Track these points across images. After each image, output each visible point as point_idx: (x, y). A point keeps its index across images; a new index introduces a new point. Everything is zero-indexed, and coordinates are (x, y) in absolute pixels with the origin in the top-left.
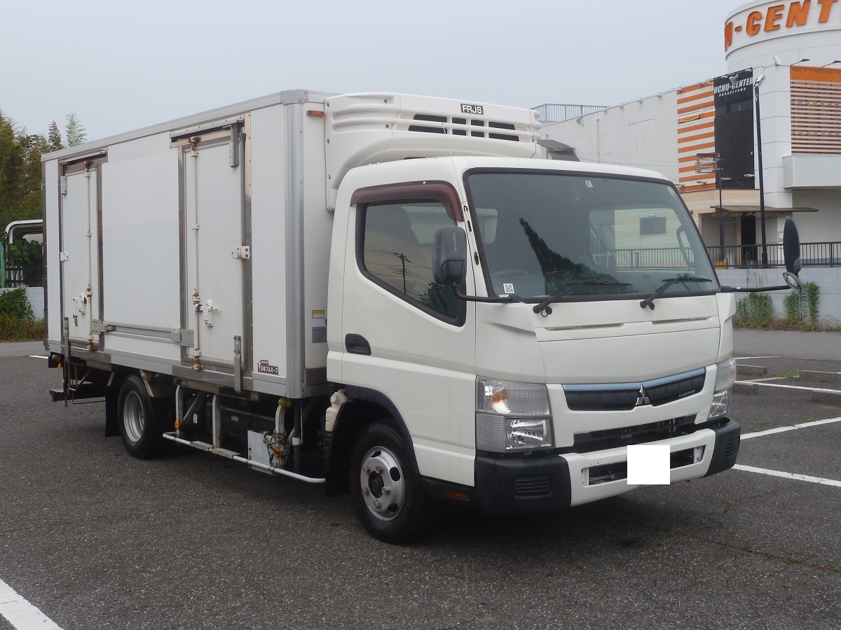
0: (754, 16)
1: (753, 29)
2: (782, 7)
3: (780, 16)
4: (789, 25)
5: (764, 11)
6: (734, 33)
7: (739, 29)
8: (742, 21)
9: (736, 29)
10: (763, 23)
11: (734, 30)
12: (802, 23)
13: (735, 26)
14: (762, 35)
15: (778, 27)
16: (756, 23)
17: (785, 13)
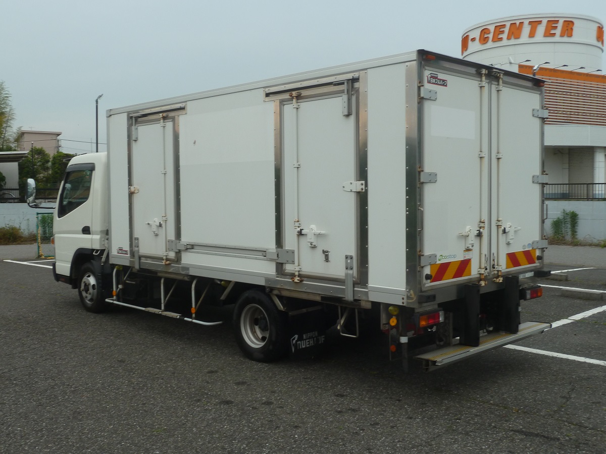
0: (485, 31)
1: (484, 40)
2: (504, 26)
3: (503, 32)
4: (509, 38)
5: (492, 28)
6: (470, 43)
7: (473, 40)
8: (476, 34)
9: (472, 39)
10: (491, 36)
11: (470, 40)
12: (518, 37)
13: (471, 37)
14: (490, 44)
15: (501, 39)
16: (486, 36)
17: (507, 30)
